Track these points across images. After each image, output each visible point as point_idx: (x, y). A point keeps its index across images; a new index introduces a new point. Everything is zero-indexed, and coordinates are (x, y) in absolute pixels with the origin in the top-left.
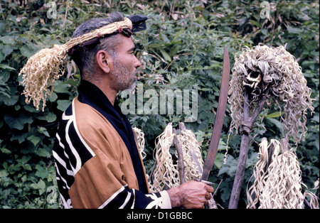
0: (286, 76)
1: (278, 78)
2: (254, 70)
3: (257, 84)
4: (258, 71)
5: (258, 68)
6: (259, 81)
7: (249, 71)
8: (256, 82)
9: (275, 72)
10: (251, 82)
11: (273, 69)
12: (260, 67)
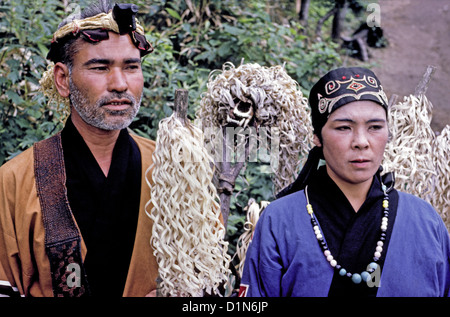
0: (286, 111)
1: (275, 113)
2: (244, 100)
3: (248, 121)
4: (249, 101)
5: (249, 97)
6: (250, 117)
7: (236, 100)
8: (246, 118)
9: (272, 104)
10: (239, 118)
11: (270, 100)
12: (254, 96)
